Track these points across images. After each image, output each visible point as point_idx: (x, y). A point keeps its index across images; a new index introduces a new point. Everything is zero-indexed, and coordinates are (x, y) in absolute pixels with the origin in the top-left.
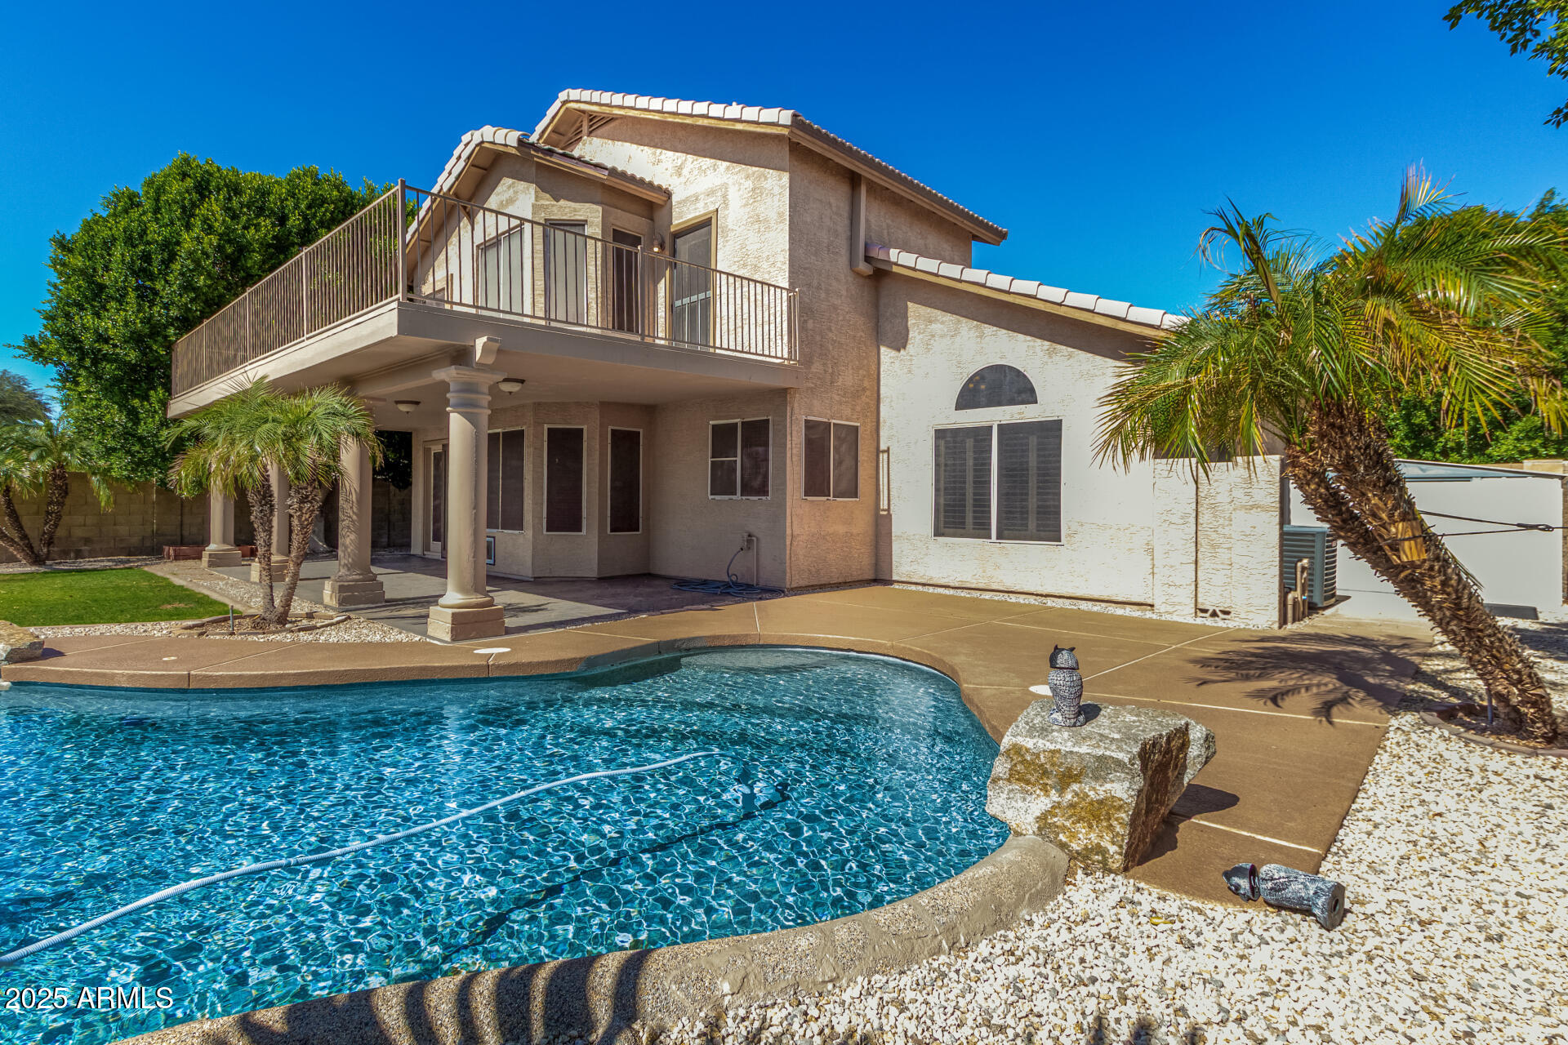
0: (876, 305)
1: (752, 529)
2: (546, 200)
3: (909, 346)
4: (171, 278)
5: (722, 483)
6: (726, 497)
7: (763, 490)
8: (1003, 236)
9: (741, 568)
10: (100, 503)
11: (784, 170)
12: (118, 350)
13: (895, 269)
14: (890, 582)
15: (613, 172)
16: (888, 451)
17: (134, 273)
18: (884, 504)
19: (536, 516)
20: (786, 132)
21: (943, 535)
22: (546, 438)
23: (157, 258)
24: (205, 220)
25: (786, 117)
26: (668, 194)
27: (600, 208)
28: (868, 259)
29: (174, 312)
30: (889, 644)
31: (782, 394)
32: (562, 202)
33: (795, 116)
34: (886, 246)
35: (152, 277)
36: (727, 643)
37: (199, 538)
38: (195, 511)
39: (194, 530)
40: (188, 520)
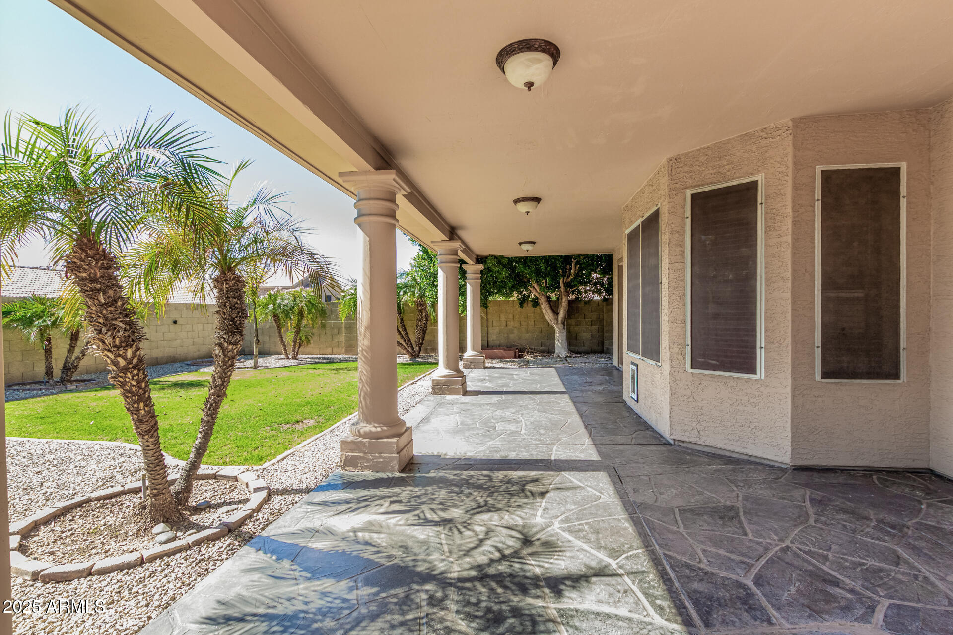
37: (497, 343)
38: (495, 324)
39: (494, 337)
40: (491, 331)
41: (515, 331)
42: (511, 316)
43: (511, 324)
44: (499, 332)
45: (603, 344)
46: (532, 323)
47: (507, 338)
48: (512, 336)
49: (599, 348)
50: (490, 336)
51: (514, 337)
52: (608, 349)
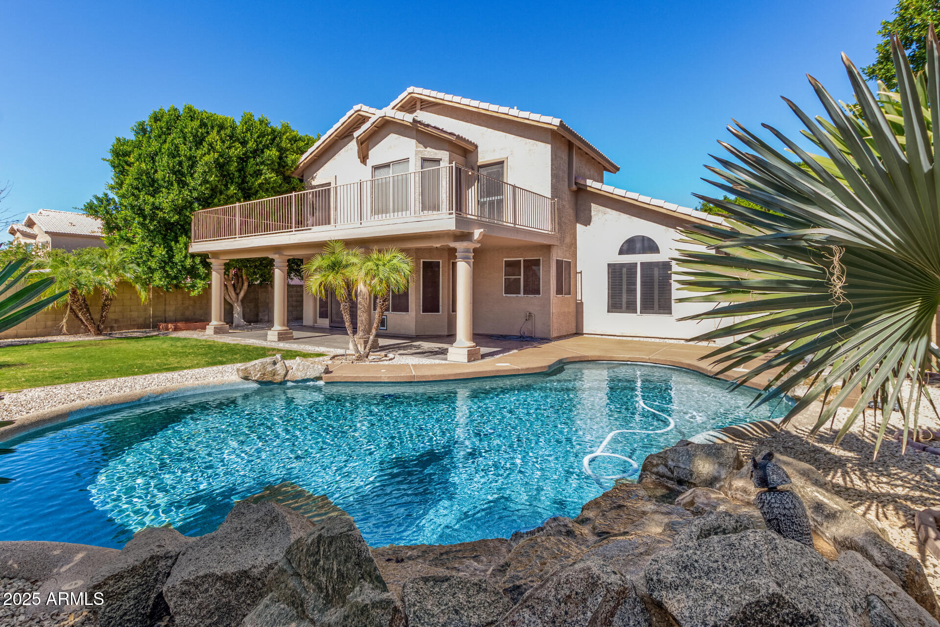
0: (576, 204)
1: (531, 310)
2: (421, 148)
3: (591, 224)
4: (196, 175)
5: (511, 288)
6: (514, 295)
7: (537, 292)
8: (618, 169)
9: (526, 330)
10: (141, 299)
11: (548, 143)
12: (165, 215)
13: (588, 189)
14: (582, 334)
15: (458, 137)
16: (581, 273)
17: (174, 173)
18: (579, 297)
19: (417, 305)
20: (556, 128)
21: (612, 312)
22: (422, 266)
23: (186, 165)
24: (211, 144)
25: (556, 122)
26: (476, 147)
27: (448, 153)
28: (576, 183)
29: (195, 194)
30: (647, 357)
31: (548, 247)
32: (428, 149)
33: (561, 121)
34: (585, 179)
35: (183, 175)
36: (577, 360)
37: (173, 318)
38: (172, 303)
39: (171, 314)
40: (168, 308)
41: (190, 308)
42: (183, 296)
44: (176, 309)
46: (198, 301)
47: (183, 313)
50: (167, 313)
51: (188, 313)
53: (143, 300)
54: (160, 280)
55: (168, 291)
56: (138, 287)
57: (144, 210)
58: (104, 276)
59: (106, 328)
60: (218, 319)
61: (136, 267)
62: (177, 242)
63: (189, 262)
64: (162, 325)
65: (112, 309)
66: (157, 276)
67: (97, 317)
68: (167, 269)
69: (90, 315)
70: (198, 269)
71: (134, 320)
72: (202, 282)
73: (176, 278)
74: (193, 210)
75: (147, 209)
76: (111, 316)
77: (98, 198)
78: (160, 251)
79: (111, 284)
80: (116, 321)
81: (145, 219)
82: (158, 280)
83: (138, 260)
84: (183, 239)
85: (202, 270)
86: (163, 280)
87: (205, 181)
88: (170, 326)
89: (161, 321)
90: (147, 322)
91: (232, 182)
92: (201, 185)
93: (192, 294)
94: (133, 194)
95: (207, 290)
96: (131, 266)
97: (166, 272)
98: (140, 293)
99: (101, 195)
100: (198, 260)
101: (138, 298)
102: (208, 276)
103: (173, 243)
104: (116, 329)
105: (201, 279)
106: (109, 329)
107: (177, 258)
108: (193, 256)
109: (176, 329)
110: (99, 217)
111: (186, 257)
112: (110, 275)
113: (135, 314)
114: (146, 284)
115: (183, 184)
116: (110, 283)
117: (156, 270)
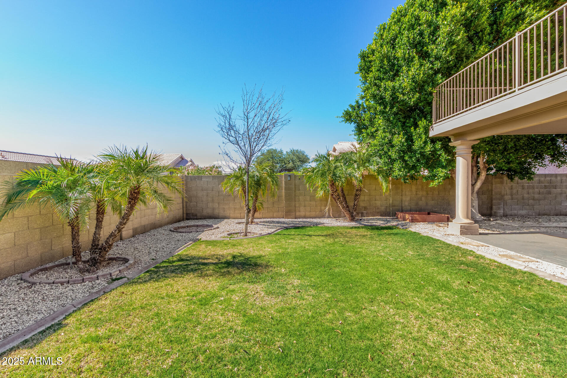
37: (409, 208)
38: (407, 193)
39: (407, 204)
40: (404, 199)
41: (423, 199)
42: (420, 187)
43: (420, 193)
44: (411, 199)
45: (491, 208)
46: (437, 193)
47: (417, 204)
48: (420, 203)
49: (489, 212)
50: (403, 203)
51: (422, 203)
52: (495, 212)
53: (384, 191)
54: (400, 170)
55: (405, 182)
56: (380, 178)
57: (385, 98)
58: (354, 169)
59: (358, 214)
60: (466, 216)
61: (379, 160)
62: (416, 126)
63: (429, 148)
64: (400, 215)
65: (362, 198)
66: (397, 166)
67: (351, 204)
68: (406, 158)
69: (346, 203)
70: (440, 155)
71: (378, 208)
72: (444, 170)
73: (414, 167)
74: (434, 84)
75: (387, 96)
76: (362, 204)
77: (352, 107)
78: (399, 139)
79: (358, 176)
80: (365, 208)
81: (385, 108)
82: (398, 170)
83: (380, 152)
84: (422, 123)
85: (444, 156)
86: (402, 170)
87: (451, 43)
88: (407, 216)
89: (398, 211)
90: (388, 210)
91: (481, 43)
92: (446, 48)
93: (432, 185)
94: (375, 84)
95: (450, 180)
96: (375, 159)
97: (405, 161)
98: (382, 185)
99: (354, 104)
100: (438, 145)
101: (381, 189)
102: (451, 162)
103: (412, 128)
104: (365, 214)
105: (443, 167)
106: (360, 215)
107: (417, 144)
108: (433, 140)
109: (413, 221)
110: (352, 121)
111: (425, 143)
112: (358, 168)
113: (378, 203)
114: (387, 174)
115: (424, 55)
116: (358, 174)
117: (394, 160)
